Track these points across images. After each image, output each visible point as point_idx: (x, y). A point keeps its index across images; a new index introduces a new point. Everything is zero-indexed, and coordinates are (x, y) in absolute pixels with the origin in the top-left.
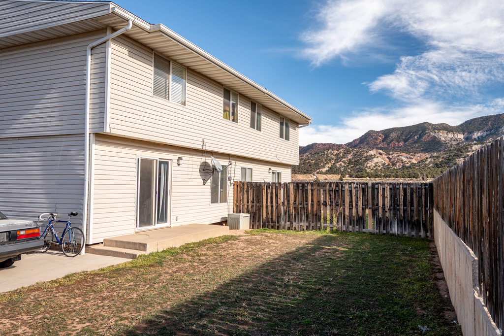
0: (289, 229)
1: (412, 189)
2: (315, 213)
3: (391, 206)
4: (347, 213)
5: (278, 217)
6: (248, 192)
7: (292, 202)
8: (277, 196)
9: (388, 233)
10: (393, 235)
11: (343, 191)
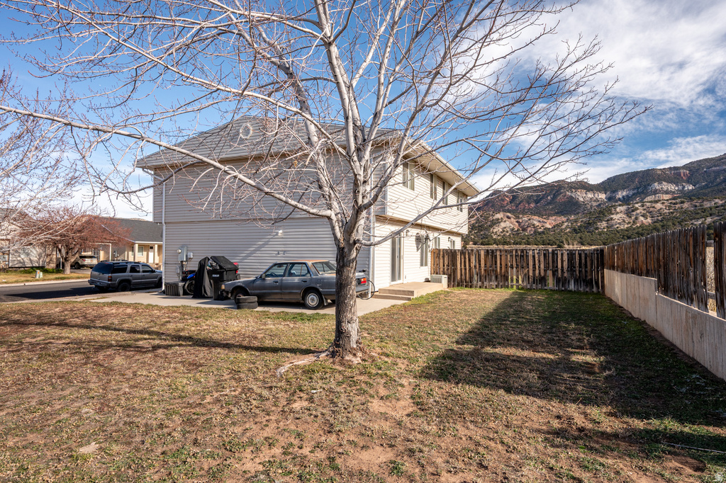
0: (480, 287)
1: (586, 254)
2: (503, 274)
3: (568, 267)
4: (531, 274)
5: (471, 278)
6: (443, 257)
7: (483, 265)
8: (469, 260)
9: (566, 290)
10: (571, 291)
11: (527, 256)
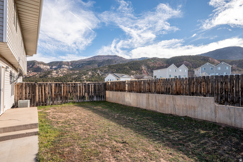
0: (52, 105)
2: (65, 96)
3: (94, 91)
4: (79, 95)
5: (46, 100)
8: (45, 90)
9: (93, 101)
10: (95, 101)
11: (77, 86)
